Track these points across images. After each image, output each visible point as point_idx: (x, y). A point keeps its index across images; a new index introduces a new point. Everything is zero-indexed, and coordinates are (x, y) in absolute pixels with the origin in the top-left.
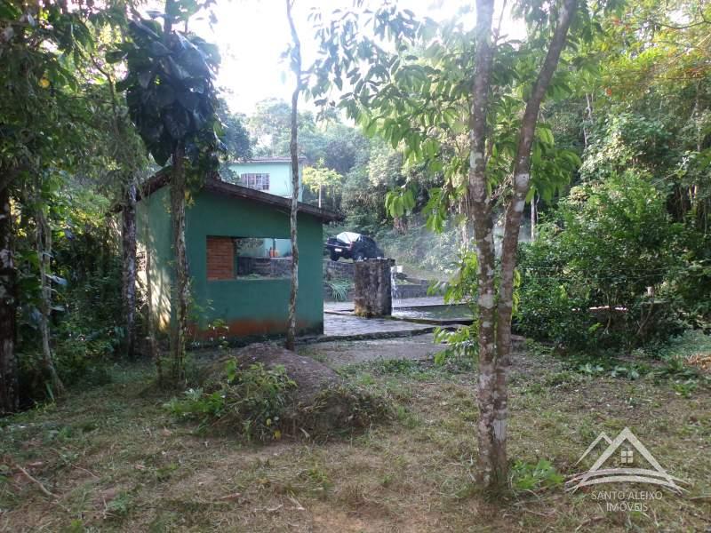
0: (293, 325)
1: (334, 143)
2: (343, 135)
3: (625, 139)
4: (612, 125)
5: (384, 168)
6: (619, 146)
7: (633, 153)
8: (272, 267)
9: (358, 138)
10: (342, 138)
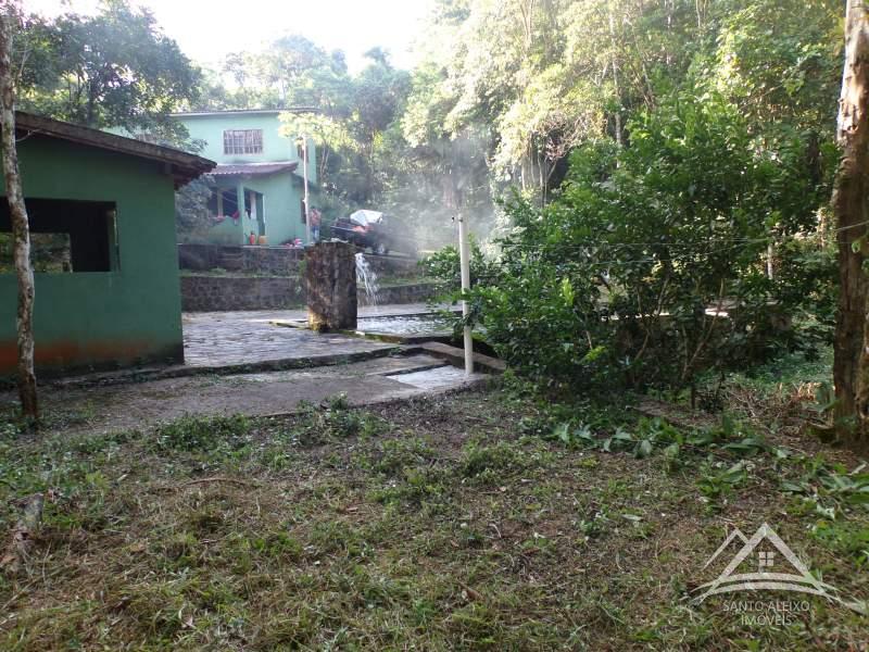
0: (30, 356)
1: (365, 90)
2: (379, 78)
3: (744, 67)
4: (724, 44)
5: (424, 122)
6: (733, 76)
7: (753, 86)
8: (244, 258)
9: (398, 82)
10: (377, 83)
